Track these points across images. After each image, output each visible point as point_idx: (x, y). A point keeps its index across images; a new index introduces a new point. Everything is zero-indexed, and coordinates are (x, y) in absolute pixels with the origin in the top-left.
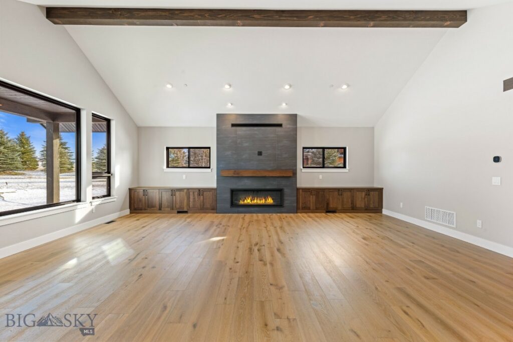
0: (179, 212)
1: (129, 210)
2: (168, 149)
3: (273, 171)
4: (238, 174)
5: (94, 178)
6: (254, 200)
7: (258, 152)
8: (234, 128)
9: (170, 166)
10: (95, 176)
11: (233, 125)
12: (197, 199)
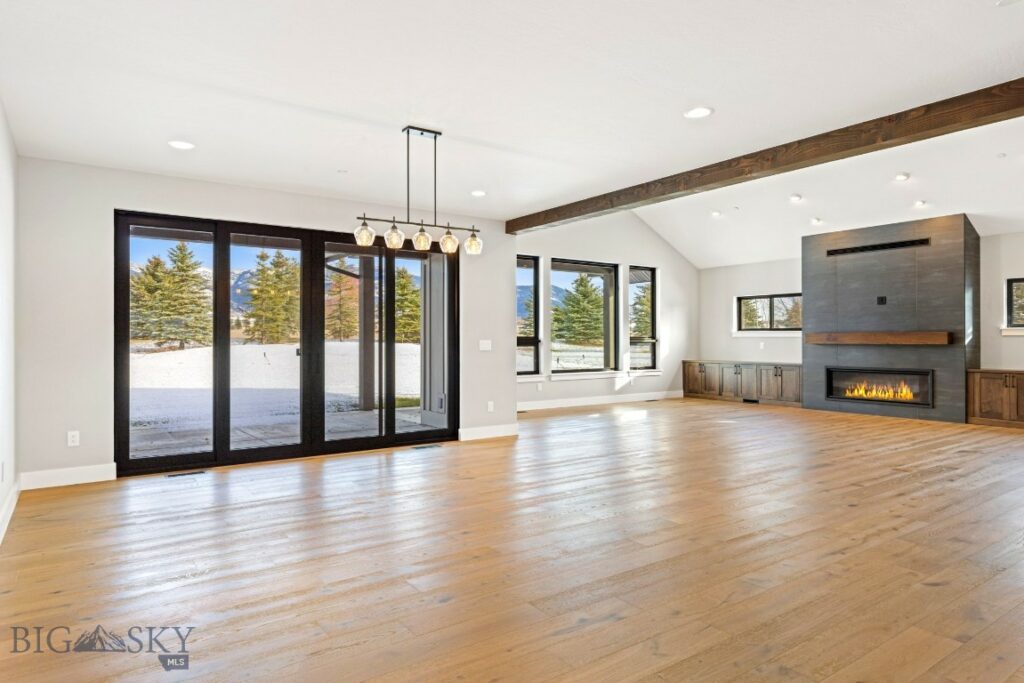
0: (746, 401)
1: (682, 391)
2: (740, 300)
3: (906, 333)
4: (835, 339)
5: (631, 343)
6: (871, 390)
7: (879, 298)
8: (832, 258)
9: (743, 327)
10: (634, 341)
11: (831, 253)
12: (772, 382)
